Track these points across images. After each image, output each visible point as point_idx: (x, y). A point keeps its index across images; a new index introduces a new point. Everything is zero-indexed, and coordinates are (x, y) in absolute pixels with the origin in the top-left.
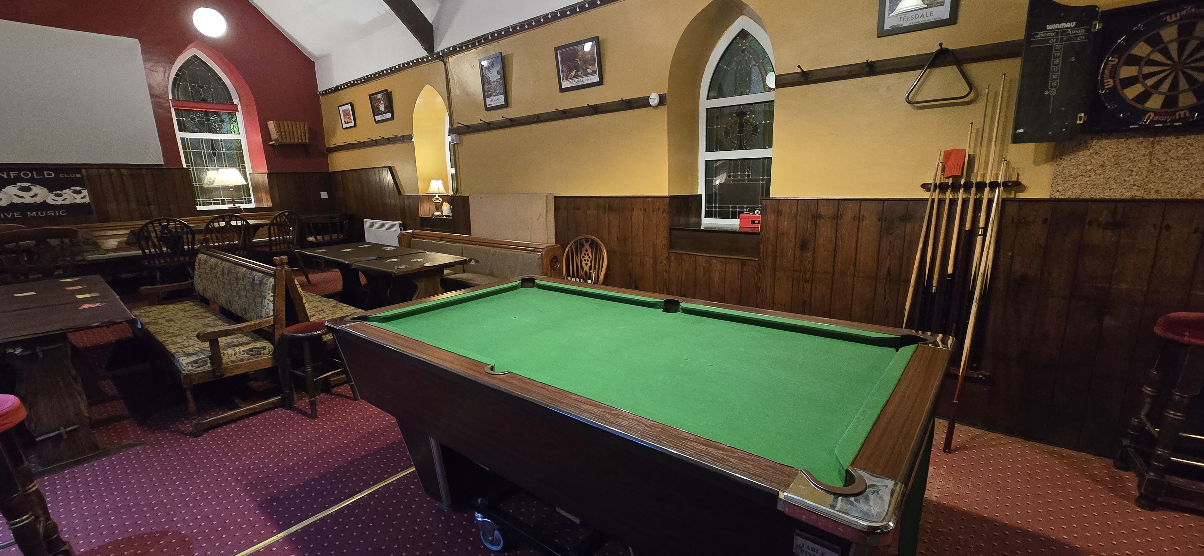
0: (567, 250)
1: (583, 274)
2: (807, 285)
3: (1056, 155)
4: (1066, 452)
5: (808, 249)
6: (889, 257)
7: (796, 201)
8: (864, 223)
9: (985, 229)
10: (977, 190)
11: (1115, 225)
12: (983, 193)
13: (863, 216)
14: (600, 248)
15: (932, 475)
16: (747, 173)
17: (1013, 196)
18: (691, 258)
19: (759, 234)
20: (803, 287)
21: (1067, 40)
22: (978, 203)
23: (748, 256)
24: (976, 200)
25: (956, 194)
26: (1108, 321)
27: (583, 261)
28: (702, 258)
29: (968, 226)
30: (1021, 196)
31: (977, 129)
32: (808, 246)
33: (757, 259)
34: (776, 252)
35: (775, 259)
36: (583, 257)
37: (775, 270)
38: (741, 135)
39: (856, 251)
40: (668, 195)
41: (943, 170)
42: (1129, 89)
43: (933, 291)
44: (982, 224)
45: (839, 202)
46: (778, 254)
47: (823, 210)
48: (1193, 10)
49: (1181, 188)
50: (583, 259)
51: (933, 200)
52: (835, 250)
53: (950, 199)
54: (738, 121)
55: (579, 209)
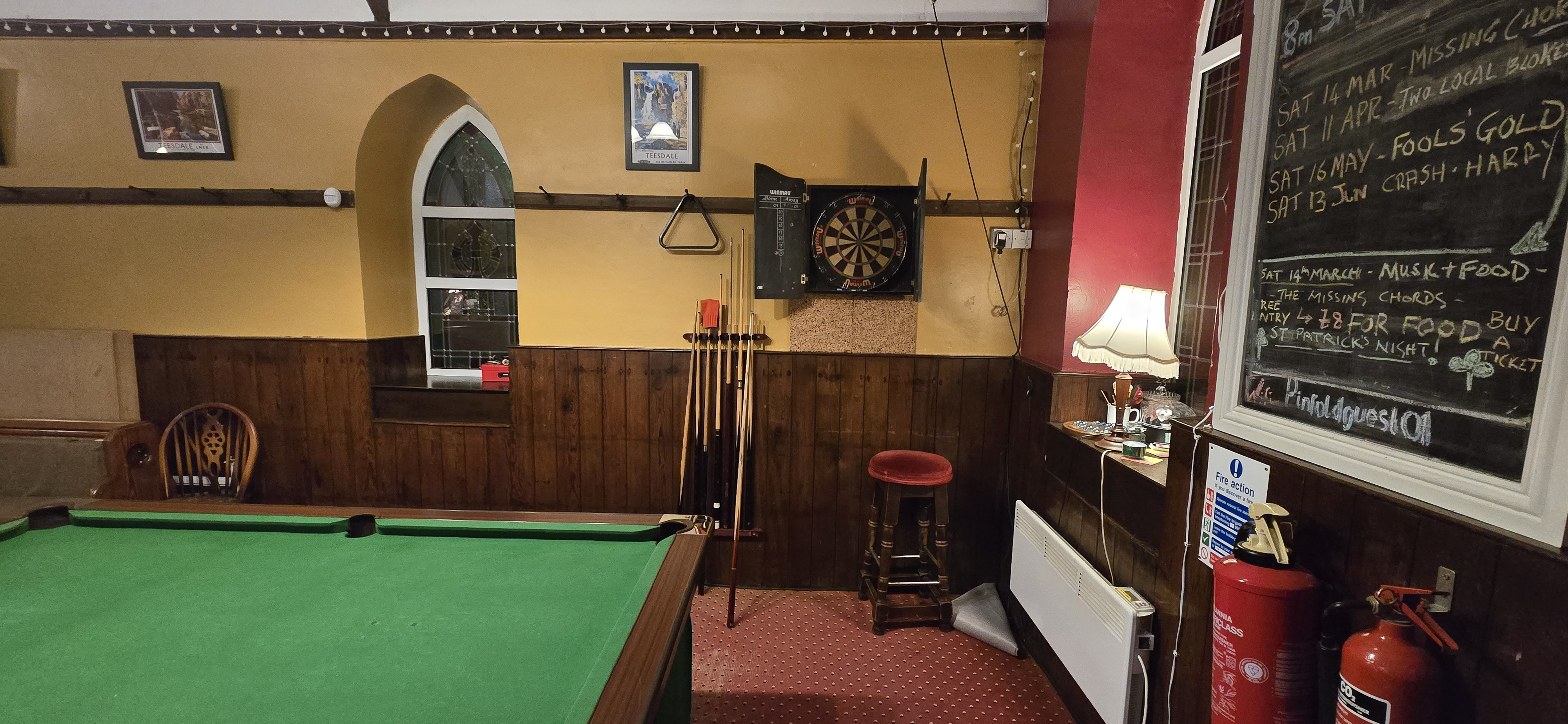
0: (167, 430)
1: (208, 469)
2: (573, 454)
3: (791, 311)
4: (826, 594)
5: (572, 410)
6: (660, 415)
7: (552, 351)
8: (631, 377)
9: (743, 382)
10: (732, 343)
11: (837, 377)
12: (738, 344)
13: (630, 369)
14: (242, 422)
15: (717, 660)
16: (489, 309)
17: (762, 349)
18: (410, 430)
19: (507, 393)
20: (570, 458)
21: (786, 207)
22: (735, 354)
23: (495, 422)
24: (732, 352)
25: (715, 345)
26: (841, 464)
27: (207, 447)
28: (428, 428)
29: (728, 381)
30: (769, 348)
31: (727, 280)
32: (571, 406)
33: (508, 426)
34: (533, 416)
35: (531, 424)
36: (207, 440)
37: (532, 439)
38: (477, 259)
39: (626, 409)
40: (366, 338)
41: (702, 321)
42: (833, 256)
43: (705, 450)
44: (740, 378)
45: (602, 353)
46: (535, 418)
47: (585, 362)
48: (863, 198)
49: (873, 345)
50: (205, 444)
51: (695, 352)
52: (603, 409)
53: (711, 351)
54: (472, 240)
55: (192, 358)
